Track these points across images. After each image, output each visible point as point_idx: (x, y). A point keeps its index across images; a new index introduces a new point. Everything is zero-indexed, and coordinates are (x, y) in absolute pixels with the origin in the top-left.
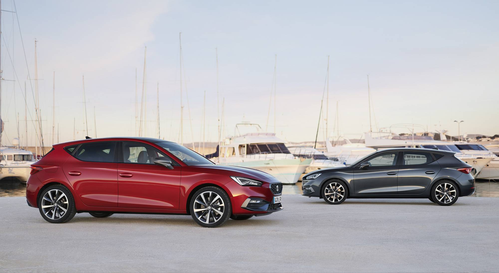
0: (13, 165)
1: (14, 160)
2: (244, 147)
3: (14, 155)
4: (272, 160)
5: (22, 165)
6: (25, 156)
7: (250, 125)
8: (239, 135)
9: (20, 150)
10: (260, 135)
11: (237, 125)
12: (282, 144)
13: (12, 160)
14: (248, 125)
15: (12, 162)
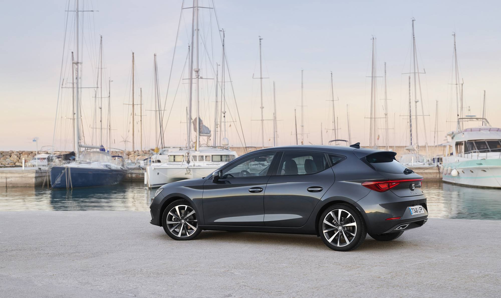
1: (212, 161)
2: (462, 144)
3: (212, 156)
4: (485, 159)
6: (223, 156)
10: (481, 131)
11: (459, 120)
13: (210, 161)
14: (474, 120)
15: (210, 162)
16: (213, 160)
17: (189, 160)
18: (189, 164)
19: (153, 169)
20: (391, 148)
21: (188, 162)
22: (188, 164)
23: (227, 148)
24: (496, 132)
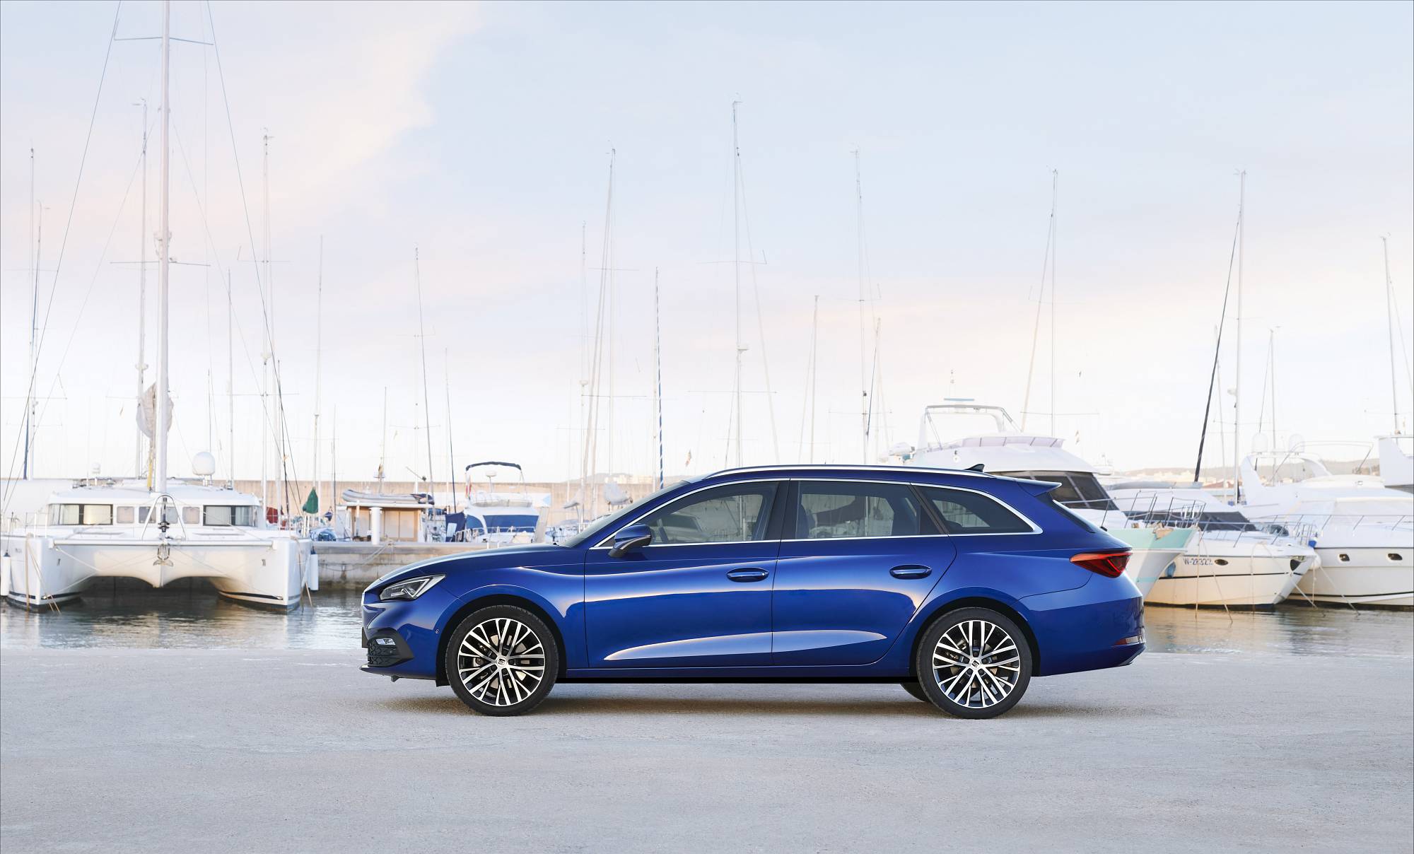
0: (205, 540)
1: (205, 524)
3: (204, 507)
5: (233, 541)
6: (237, 510)
7: (972, 410)
8: (935, 446)
9: (222, 490)
10: (1008, 446)
11: (929, 410)
12: (1087, 476)
13: (198, 523)
14: (968, 410)
15: (200, 528)
16: (207, 523)
17: (164, 521)
18: (167, 530)
19: (51, 546)
20: (549, 489)
21: (163, 524)
22: (164, 531)
23: (229, 484)
24: (1048, 448)
